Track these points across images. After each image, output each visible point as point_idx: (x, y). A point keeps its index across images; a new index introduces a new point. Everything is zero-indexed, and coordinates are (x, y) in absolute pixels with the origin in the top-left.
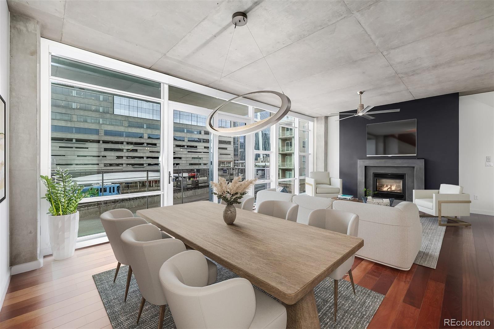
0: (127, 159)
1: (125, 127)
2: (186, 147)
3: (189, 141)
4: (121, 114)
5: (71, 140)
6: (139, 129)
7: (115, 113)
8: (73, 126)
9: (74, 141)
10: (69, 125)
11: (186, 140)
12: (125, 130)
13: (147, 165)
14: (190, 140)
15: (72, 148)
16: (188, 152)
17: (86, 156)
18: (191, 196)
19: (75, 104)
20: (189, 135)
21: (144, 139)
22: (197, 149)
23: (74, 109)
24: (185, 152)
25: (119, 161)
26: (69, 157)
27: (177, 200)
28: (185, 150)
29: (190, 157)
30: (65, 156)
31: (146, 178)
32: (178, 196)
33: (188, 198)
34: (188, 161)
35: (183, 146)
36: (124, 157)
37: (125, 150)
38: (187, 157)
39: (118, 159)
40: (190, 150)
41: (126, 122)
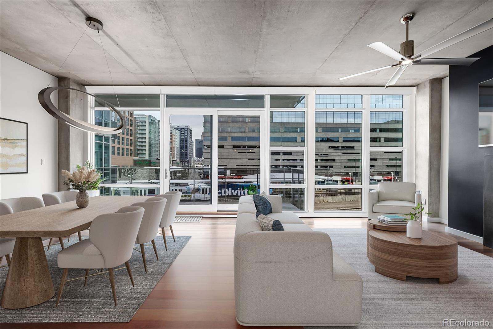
0: (283, 161)
1: (282, 133)
2: (340, 148)
3: (343, 141)
4: (279, 122)
5: (244, 147)
6: (293, 133)
7: (274, 122)
8: (246, 136)
9: (247, 147)
10: (244, 135)
11: (341, 140)
12: (282, 135)
13: (300, 167)
14: (345, 140)
15: (245, 153)
16: (343, 153)
17: (254, 159)
18: (339, 202)
19: (247, 118)
20: (344, 135)
21: (298, 142)
22: (354, 150)
23: (247, 122)
24: (340, 154)
25: (277, 163)
26: (243, 160)
27: (322, 204)
28: (340, 151)
29: (346, 159)
30: (241, 159)
31: (283, 180)
32: (325, 200)
33: (336, 203)
34: (342, 164)
35: (338, 147)
36: (281, 160)
37: (282, 153)
38: (341, 158)
39: (276, 161)
40: (345, 152)
41: (282, 128)
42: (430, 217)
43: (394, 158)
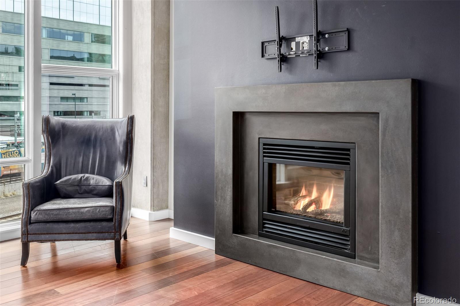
42: (154, 211)
43: (70, 95)
